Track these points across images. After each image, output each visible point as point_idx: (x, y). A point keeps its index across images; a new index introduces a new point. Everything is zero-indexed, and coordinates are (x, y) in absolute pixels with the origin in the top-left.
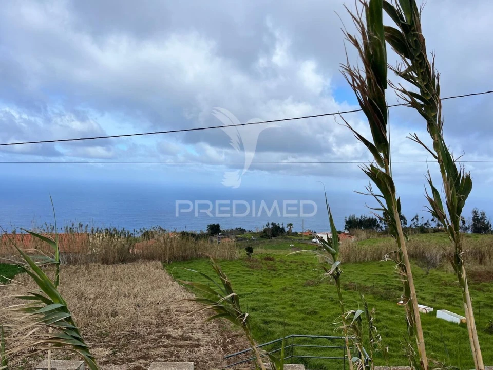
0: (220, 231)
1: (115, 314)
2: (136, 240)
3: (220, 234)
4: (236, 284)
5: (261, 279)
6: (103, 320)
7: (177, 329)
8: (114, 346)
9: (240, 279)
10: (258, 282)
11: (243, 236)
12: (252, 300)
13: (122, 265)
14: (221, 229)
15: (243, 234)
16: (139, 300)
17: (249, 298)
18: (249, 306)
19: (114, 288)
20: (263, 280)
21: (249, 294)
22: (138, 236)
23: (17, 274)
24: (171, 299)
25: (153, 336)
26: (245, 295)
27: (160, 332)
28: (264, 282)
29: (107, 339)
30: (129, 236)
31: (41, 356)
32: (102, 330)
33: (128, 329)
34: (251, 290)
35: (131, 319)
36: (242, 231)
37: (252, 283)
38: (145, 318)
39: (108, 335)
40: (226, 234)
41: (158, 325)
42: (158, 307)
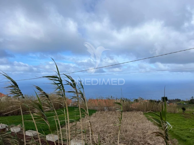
0: (167, 100)
1: (126, 131)
2: (132, 103)
3: (168, 101)
4: (178, 124)
5: (191, 123)
6: (123, 133)
7: (152, 141)
9: (180, 122)
10: (190, 124)
11: (179, 102)
12: (188, 133)
13: (127, 112)
14: (168, 99)
15: (179, 101)
16: (135, 127)
17: (185, 131)
18: (186, 135)
19: (125, 121)
20: (192, 123)
21: (185, 130)
22: (133, 101)
23: (93, 113)
24: (148, 128)
25: (142, 143)
26: (183, 130)
27: (145, 141)
28: (192, 124)
29: (124, 141)
30: (129, 101)
31: (102, 143)
32: (123, 137)
33: (132, 138)
34: (186, 128)
35: (133, 134)
36: (179, 100)
37: (186, 124)
38: (138, 135)
39: (125, 139)
40: (171, 101)
41: (144, 138)
42: (143, 130)
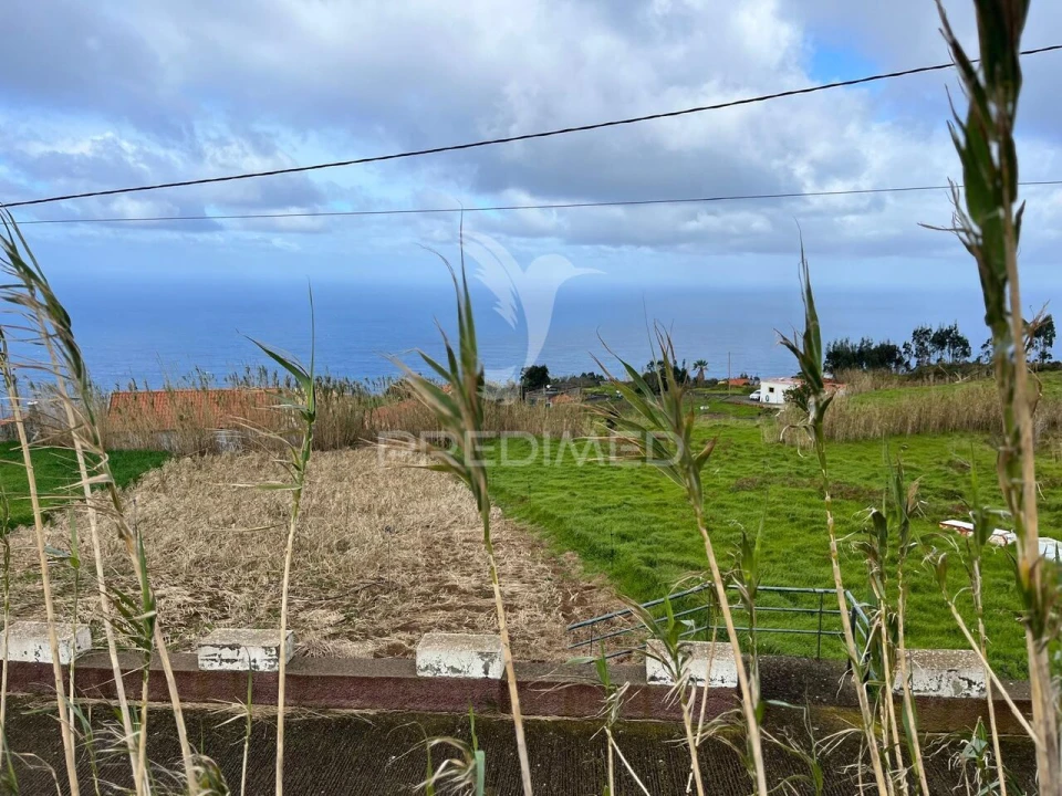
0: (548, 381)
1: (343, 547)
2: (377, 402)
3: (548, 386)
4: (586, 486)
5: (638, 477)
6: (323, 558)
7: (469, 575)
8: (348, 606)
9: (595, 477)
10: (632, 483)
11: (597, 390)
12: (624, 519)
13: (352, 451)
14: (550, 376)
15: (598, 384)
16: (390, 520)
17: (614, 516)
18: (615, 531)
19: (338, 495)
20: (643, 479)
21: (613, 507)
22: (380, 392)
24: (455, 518)
25: (422, 589)
26: (605, 508)
27: (434, 580)
28: (645, 482)
29: (332, 594)
30: (359, 394)
31: (207, 625)
32: (321, 576)
33: (371, 574)
34: (617, 499)
35: (377, 556)
36: (594, 380)
37: (619, 485)
38: (404, 555)
39: (333, 586)
40: (561, 386)
41: (430, 568)
42: (429, 532)
